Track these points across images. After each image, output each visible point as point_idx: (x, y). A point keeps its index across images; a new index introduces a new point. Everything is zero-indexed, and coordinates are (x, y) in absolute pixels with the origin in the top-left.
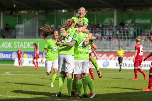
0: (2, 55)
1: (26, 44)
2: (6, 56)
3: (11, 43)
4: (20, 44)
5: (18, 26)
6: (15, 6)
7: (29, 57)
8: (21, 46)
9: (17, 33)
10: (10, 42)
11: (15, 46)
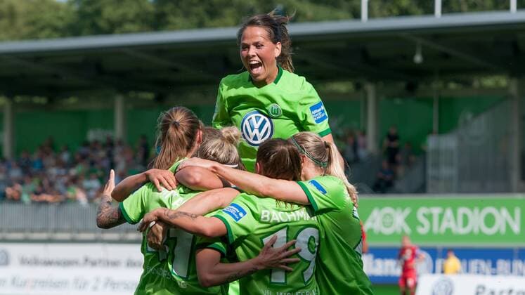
0: (371, 264)
1: (465, 217)
2: (384, 267)
3: (408, 211)
4: (441, 216)
5: (432, 143)
6: (418, 59)
7: (478, 272)
8: (445, 225)
9: (431, 172)
10: (403, 211)
11: (423, 226)
